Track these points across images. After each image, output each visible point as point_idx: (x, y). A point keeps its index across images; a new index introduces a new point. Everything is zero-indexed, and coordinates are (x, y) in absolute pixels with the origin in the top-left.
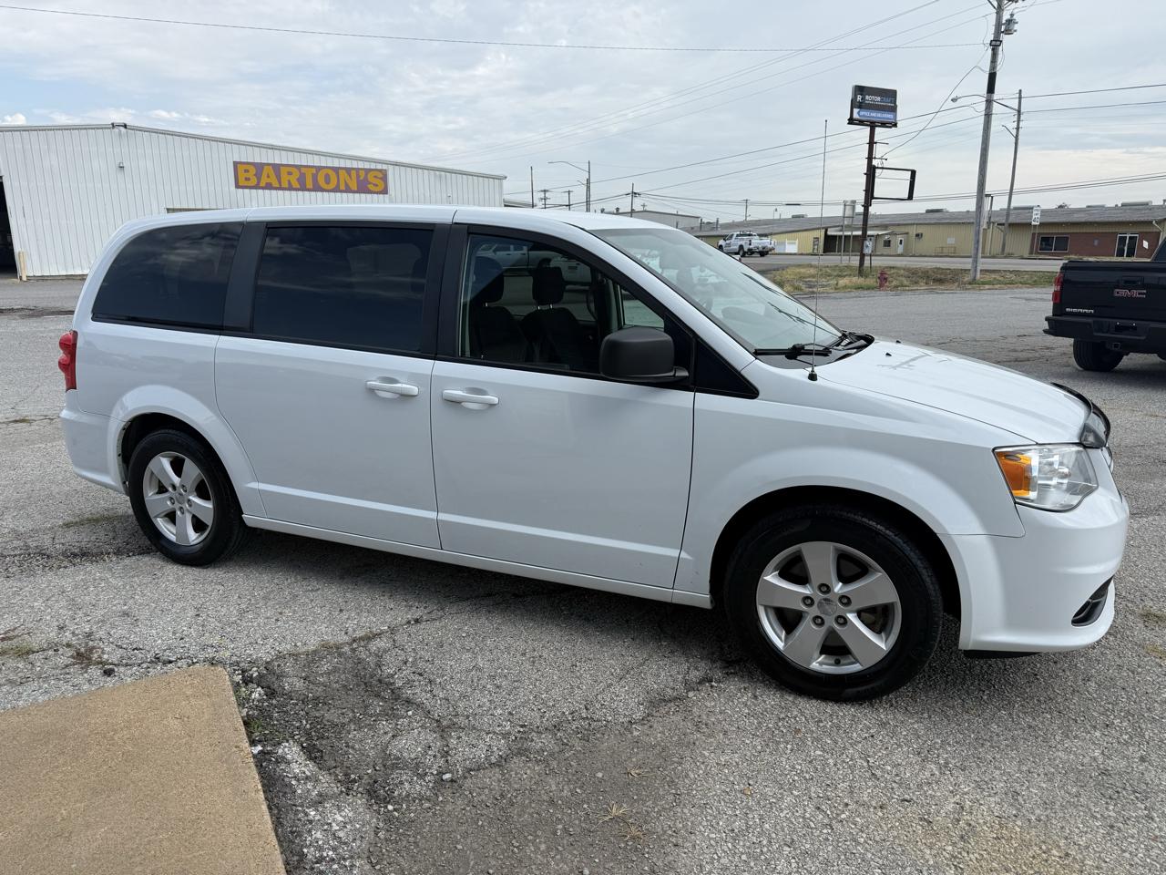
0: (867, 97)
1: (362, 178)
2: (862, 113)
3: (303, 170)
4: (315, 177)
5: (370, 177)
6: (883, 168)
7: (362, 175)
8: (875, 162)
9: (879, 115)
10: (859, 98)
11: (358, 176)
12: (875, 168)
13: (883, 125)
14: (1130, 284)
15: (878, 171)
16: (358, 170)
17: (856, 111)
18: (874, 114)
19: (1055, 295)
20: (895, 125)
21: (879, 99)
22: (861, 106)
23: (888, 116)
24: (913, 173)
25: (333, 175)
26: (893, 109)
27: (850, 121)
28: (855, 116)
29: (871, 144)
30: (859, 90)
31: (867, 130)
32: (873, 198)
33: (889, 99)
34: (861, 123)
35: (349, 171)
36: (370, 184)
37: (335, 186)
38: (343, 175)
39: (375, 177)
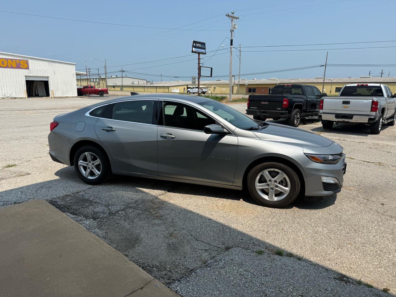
0: (197, 44)
1: (18, 63)
2: (196, 49)
5: (21, 62)
6: (202, 67)
7: (18, 61)
8: (201, 65)
9: (201, 50)
10: (195, 44)
11: (16, 62)
12: (200, 67)
13: (202, 53)
14: (265, 101)
15: (201, 68)
16: (16, 60)
17: (194, 48)
18: (199, 50)
19: (248, 103)
20: (205, 54)
21: (200, 45)
22: (195, 47)
23: (203, 51)
24: (212, 69)
25: (5, 62)
26: (204, 49)
27: (193, 52)
28: (194, 50)
29: (199, 59)
30: (194, 42)
31: (198, 54)
32: (200, 76)
33: (203, 46)
34: (195, 52)
35: (12, 60)
36: (21, 65)
37: (6, 65)
38: (9, 61)
39: (23, 62)
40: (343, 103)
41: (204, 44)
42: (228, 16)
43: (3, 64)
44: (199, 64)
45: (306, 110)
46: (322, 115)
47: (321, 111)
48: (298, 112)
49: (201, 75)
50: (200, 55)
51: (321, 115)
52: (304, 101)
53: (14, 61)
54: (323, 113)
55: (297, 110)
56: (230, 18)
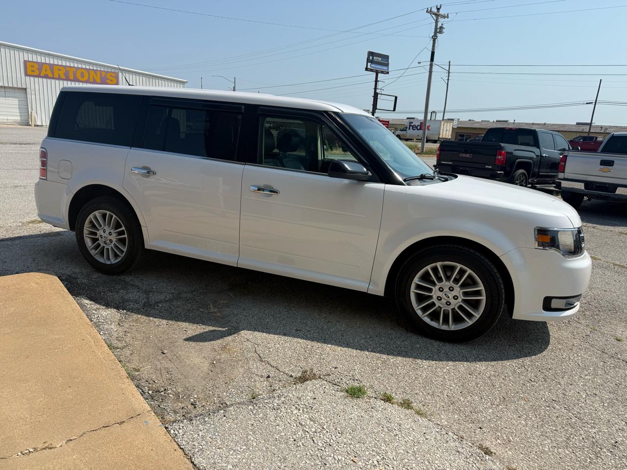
0: (375, 58)
1: (103, 76)
2: (372, 66)
3: (67, 69)
4: (75, 74)
5: (108, 76)
6: (381, 94)
7: (104, 74)
8: (378, 91)
9: (380, 67)
10: (371, 58)
11: (101, 75)
12: (377, 94)
13: (382, 72)
14: (467, 152)
15: (379, 96)
16: (101, 71)
17: (369, 64)
18: (378, 67)
19: (437, 156)
20: (388, 73)
21: (380, 59)
22: (372, 62)
23: (385, 68)
24: (396, 98)
25: (85, 73)
26: (387, 65)
27: (367, 69)
28: (369, 67)
29: (376, 81)
30: (371, 54)
31: (374, 74)
32: (376, 109)
33: (385, 60)
34: (372, 70)
35: (95, 71)
36: (108, 79)
37: (87, 79)
38: (92, 73)
39: (111, 76)
40: (601, 164)
41: (387, 57)
42: (430, 12)
43: (83, 77)
44: (375, 89)
45: (539, 172)
46: (563, 182)
47: (561, 175)
48: (523, 174)
49: (378, 108)
50: (379, 74)
51: (560, 182)
52: (535, 157)
53: (98, 73)
54: (565, 179)
55: (521, 171)
56: (433, 16)
